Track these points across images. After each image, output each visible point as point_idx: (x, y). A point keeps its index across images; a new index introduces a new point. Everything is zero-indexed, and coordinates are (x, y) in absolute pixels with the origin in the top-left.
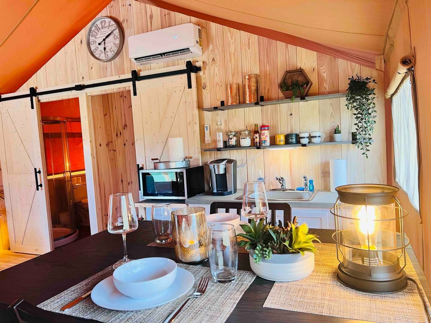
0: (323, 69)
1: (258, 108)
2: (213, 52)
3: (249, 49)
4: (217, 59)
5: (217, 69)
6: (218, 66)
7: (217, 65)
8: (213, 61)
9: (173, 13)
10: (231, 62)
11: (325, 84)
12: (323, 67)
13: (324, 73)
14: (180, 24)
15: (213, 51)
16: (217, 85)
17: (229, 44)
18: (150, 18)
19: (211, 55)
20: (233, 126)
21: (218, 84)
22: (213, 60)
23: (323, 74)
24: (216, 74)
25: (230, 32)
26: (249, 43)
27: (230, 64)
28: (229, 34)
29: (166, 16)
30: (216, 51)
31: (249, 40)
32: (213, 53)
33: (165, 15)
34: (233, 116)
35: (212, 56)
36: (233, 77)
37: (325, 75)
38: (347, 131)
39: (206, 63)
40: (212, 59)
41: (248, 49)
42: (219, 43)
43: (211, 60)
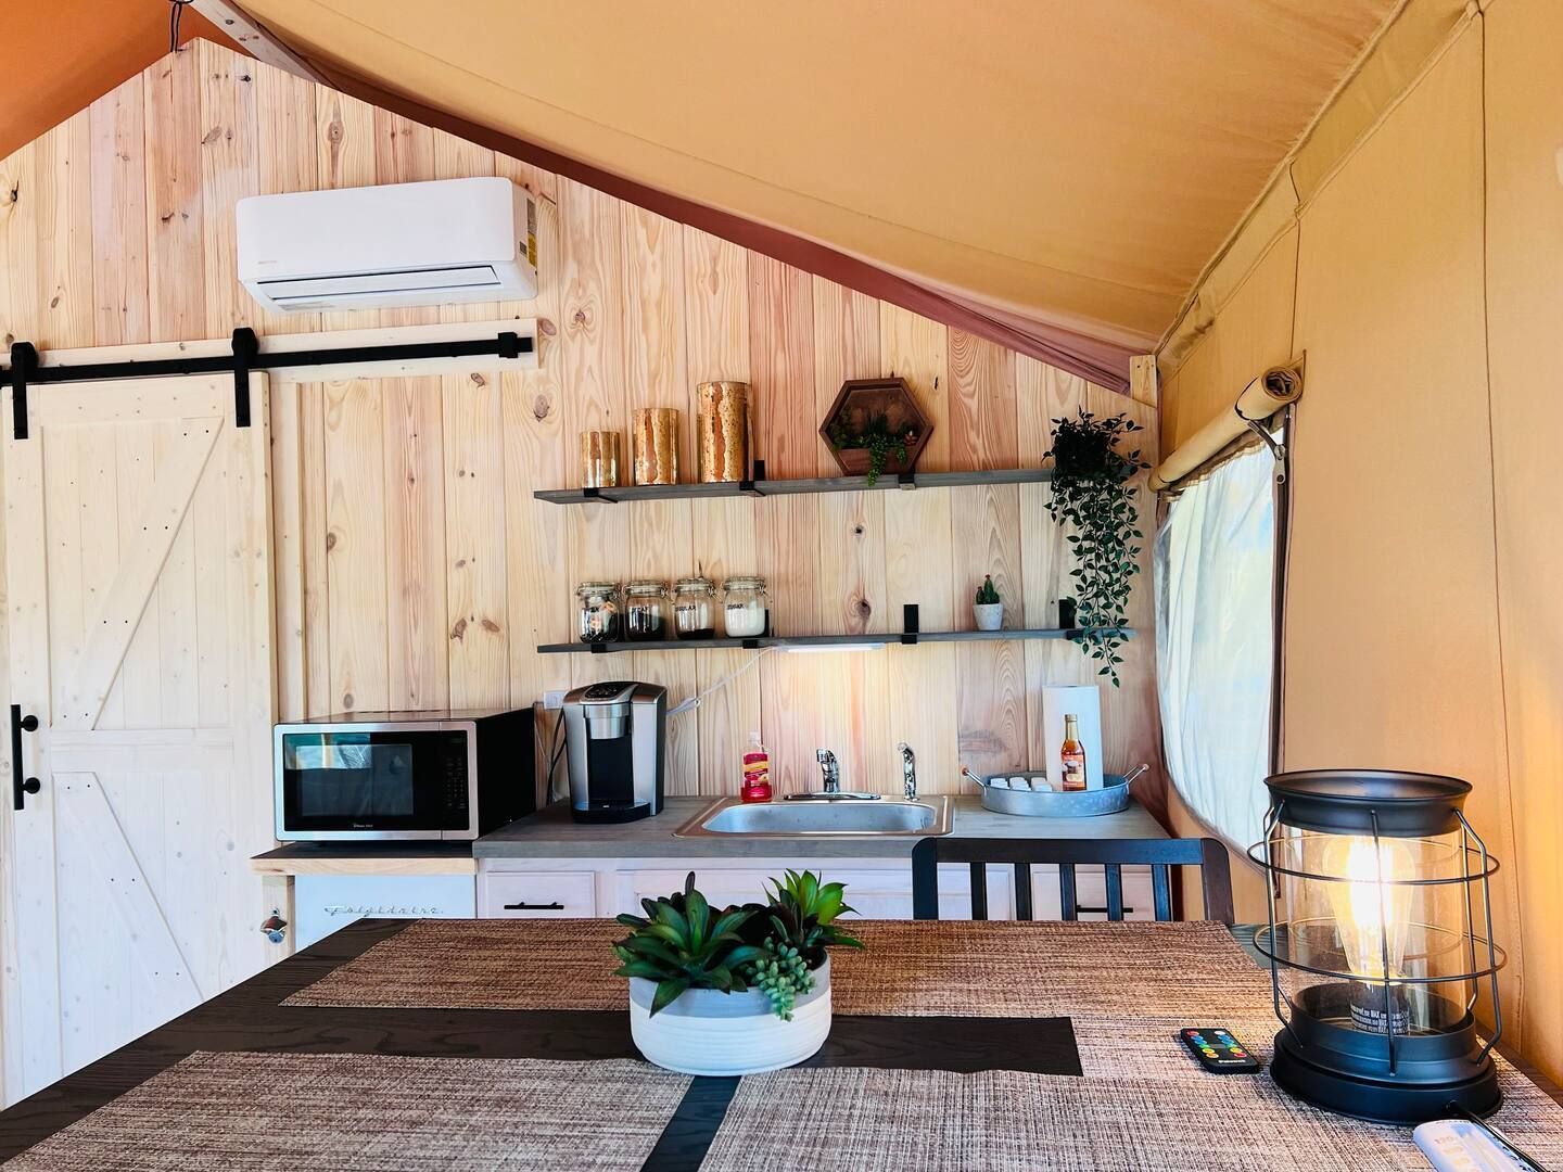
0: (970, 384)
1: (745, 502)
2: (580, 291)
3: (715, 293)
4: (595, 314)
5: (591, 352)
6: (598, 340)
7: (595, 338)
8: (577, 320)
9: (423, 131)
10: (645, 328)
11: (972, 435)
12: (968, 378)
13: (972, 396)
14: (452, 178)
15: (579, 284)
16: (593, 409)
17: (643, 269)
18: (331, 138)
19: (572, 300)
20: (649, 561)
21: (597, 406)
22: (580, 316)
23: (967, 401)
24: (590, 370)
25: (645, 223)
26: (714, 272)
27: (643, 338)
28: (642, 233)
29: (399, 137)
30: (592, 286)
31: (715, 260)
32: (577, 293)
33: (393, 135)
34: (651, 525)
35: (571, 306)
36: (652, 386)
37: (973, 404)
38: (1045, 596)
39: (551, 324)
40: (575, 313)
41: (710, 293)
42: (601, 259)
43: (569, 316)
